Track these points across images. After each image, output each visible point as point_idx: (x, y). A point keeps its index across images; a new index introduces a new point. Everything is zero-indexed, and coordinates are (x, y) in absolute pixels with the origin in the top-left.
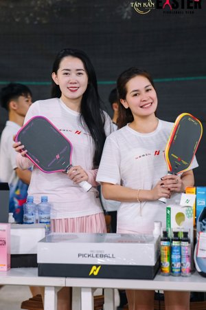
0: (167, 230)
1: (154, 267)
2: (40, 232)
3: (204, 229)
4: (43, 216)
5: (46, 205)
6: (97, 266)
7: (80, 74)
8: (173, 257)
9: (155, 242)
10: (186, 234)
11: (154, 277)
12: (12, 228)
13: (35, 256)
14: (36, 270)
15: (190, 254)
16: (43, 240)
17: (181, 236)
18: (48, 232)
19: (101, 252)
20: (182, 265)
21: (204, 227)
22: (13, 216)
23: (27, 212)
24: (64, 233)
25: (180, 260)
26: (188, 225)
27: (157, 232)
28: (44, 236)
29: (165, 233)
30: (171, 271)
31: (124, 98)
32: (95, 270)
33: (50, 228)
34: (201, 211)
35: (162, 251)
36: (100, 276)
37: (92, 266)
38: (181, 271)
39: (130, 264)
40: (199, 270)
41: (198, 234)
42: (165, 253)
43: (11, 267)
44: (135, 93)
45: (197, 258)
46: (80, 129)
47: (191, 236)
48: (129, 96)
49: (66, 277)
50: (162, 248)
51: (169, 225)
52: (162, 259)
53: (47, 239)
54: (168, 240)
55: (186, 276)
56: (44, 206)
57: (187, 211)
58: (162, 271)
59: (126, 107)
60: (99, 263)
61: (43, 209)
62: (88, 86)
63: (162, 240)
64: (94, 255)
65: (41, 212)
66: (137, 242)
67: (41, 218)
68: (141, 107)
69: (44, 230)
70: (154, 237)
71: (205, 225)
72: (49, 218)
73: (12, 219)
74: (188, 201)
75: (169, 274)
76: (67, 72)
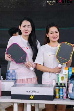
0: (58, 83)
1: (53, 96)
2: (12, 83)
3: (71, 83)
4: (13, 77)
5: (14, 73)
6: (33, 95)
7: (29, 27)
8: (60, 92)
9: (53, 87)
10: (65, 84)
11: (53, 100)
12: (2, 82)
13: (10, 92)
14: (11, 97)
15: (66, 91)
16: (13, 86)
17: (63, 85)
18: (15, 83)
19: (34, 90)
20: (63, 95)
21: (71, 82)
22: (3, 77)
23: (8, 76)
24: (21, 84)
25: (63, 94)
26: (65, 81)
27: (54, 84)
28: (13, 85)
29: (57, 84)
30: (59, 97)
32: (32, 97)
33: (16, 82)
34: (70, 76)
35: (56, 90)
36: (33, 99)
37: (30, 95)
38: (63, 98)
39: (45, 95)
40: (69, 97)
41: (69, 84)
42: (57, 91)
43: (2, 96)
44: (52, 32)
45: (68, 93)
46: (28, 47)
47: (66, 85)
48: (49, 33)
49: (21, 99)
50: (56, 89)
51: (58, 81)
52: (56, 93)
53: (15, 85)
54: (58, 86)
55: (65, 99)
56: (13, 74)
57: (65, 76)
58: (56, 97)
59: (48, 37)
60: (33, 94)
61: (13, 75)
63: (56, 86)
64: (32, 92)
65: (12, 76)
66: (47, 87)
67: (12, 78)
68: (53, 38)
69: (14, 82)
70: (53, 85)
71: (71, 81)
72: (15, 78)
73: (2, 78)
74: (65, 72)
75: (59, 99)
76: (24, 26)
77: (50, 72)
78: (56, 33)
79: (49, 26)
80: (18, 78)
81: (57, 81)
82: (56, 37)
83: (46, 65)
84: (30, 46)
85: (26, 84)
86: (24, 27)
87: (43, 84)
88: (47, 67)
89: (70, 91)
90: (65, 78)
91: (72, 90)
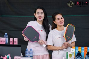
4: (31, 54)
23: (26, 53)
26: (73, 58)
31: (55, 21)
34: (77, 53)
44: (58, 19)
46: (42, 30)
56: (31, 52)
57: (72, 53)
62: (45, 17)
65: (30, 53)
67: (30, 55)
68: (60, 23)
71: (78, 58)
73: (22, 55)
84: (44, 29)
86: (38, 14)
90: (72, 55)
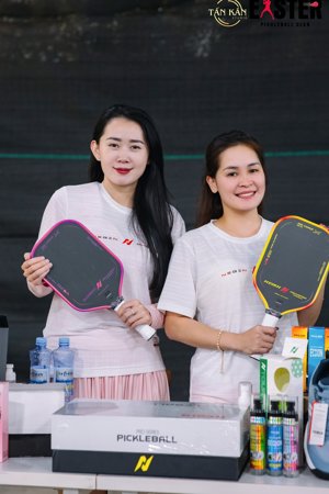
0: (261, 397)
1: (240, 459)
2: (56, 397)
3: (320, 398)
4: (62, 370)
6: (148, 456)
7: (135, 147)
8: (270, 443)
9: (241, 416)
10: (291, 405)
11: (239, 477)
12: (10, 390)
13: (47, 437)
14: (49, 461)
15: (297, 439)
16: (61, 412)
17: (283, 408)
18: (68, 399)
19: (154, 432)
21: (319, 394)
25: (282, 449)
26: (294, 390)
27: (245, 402)
28: (63, 405)
29: (258, 403)
30: (267, 466)
32: (144, 463)
34: (316, 366)
35: (252, 433)
36: (153, 472)
37: (138, 455)
38: (282, 468)
39: (201, 453)
40: (312, 466)
41: (310, 406)
42: (257, 436)
43: (10, 456)
44: (232, 171)
45: (308, 445)
46: (131, 236)
47: (299, 409)
48: (221, 175)
49: (97, 473)
50: (253, 427)
51: (263, 389)
52: (252, 445)
53: (68, 409)
54: (262, 414)
55: (292, 477)
56: (63, 355)
58: (252, 466)
59: (214, 190)
60: (151, 451)
61: (61, 359)
63: (252, 414)
64: (143, 438)
65: (58, 363)
66: (212, 417)
67: (57, 373)
68: (237, 195)
69: (63, 394)
70: (239, 410)
71: (321, 390)
72: (71, 373)
73: (11, 374)
74: (294, 350)
75: (264, 473)
76: (115, 142)
77: (224, 349)
78: (252, 171)
79: (217, 143)
80: (84, 371)
81: (257, 389)
82: (254, 189)
83: (206, 317)
84: (141, 233)
85: (119, 402)
86: (114, 145)
87: (194, 404)
88: (212, 325)
89: (316, 439)
90: (291, 374)
91: (324, 431)
